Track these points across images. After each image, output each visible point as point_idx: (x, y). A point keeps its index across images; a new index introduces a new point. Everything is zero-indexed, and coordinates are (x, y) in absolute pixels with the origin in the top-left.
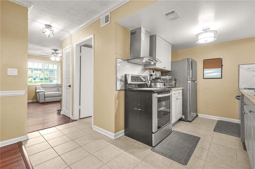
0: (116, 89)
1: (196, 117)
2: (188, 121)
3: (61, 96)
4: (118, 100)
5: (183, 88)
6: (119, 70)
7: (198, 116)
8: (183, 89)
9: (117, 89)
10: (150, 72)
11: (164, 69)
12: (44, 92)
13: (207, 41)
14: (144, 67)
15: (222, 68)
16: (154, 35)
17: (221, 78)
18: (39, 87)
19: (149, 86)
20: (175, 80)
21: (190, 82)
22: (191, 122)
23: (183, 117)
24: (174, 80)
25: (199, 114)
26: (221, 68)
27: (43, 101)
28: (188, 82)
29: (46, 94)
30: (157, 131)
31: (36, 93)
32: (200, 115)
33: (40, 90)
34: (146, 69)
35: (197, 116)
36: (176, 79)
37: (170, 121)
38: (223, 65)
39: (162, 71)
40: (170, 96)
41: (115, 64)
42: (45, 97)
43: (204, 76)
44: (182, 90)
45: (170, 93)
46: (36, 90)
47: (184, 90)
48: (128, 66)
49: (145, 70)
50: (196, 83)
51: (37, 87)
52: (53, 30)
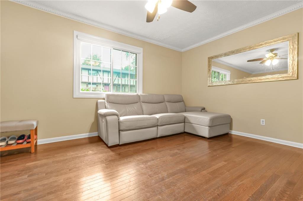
12: (117, 115)
18: (104, 101)
27: (116, 142)
29: (122, 122)
31: (98, 116)
42: (121, 128)
46: (97, 109)
51: (99, 101)
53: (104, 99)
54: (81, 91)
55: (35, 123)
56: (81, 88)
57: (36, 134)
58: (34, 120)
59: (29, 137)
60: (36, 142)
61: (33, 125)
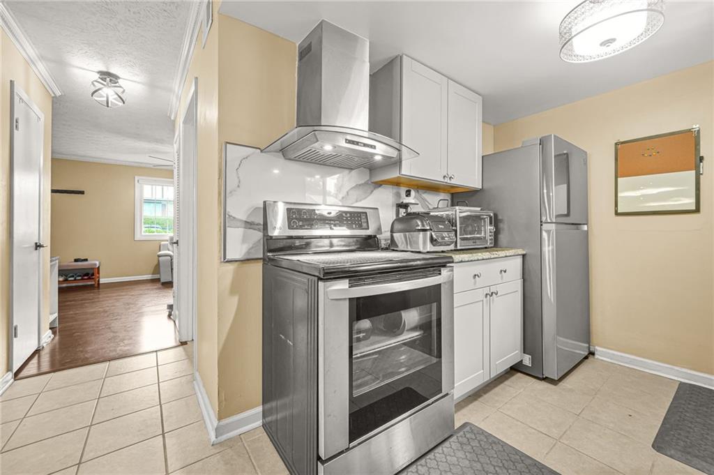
0: (225, 258)
1: (586, 358)
2: (546, 378)
4: (235, 299)
5: (524, 252)
6: (238, 186)
7: (596, 356)
8: (524, 256)
9: (229, 257)
10: (398, 195)
11: (447, 180)
13: (614, 40)
14: (368, 178)
15: (697, 169)
16: (397, 57)
17: (697, 210)
19: (383, 244)
20: (496, 221)
21: (553, 227)
22: (556, 385)
23: (527, 360)
24: (488, 221)
25: (597, 347)
26: (693, 172)
28: (545, 226)
30: (348, 449)
32: (603, 353)
33: (169, 250)
34: (379, 184)
35: (593, 354)
36: (500, 217)
37: (440, 391)
38: (701, 159)
39: (453, 191)
40: (440, 284)
41: (220, 164)
43: (616, 205)
44: (519, 260)
45: (440, 274)
47: (527, 258)
48: (276, 171)
49: (375, 188)
50: (587, 231)
51: (162, 243)
52: (120, 87)
53: (167, 241)
54: (143, 234)
55: (97, 263)
56: (144, 229)
57: (99, 273)
58: (97, 260)
59: (93, 275)
60: (99, 281)
61: (96, 264)
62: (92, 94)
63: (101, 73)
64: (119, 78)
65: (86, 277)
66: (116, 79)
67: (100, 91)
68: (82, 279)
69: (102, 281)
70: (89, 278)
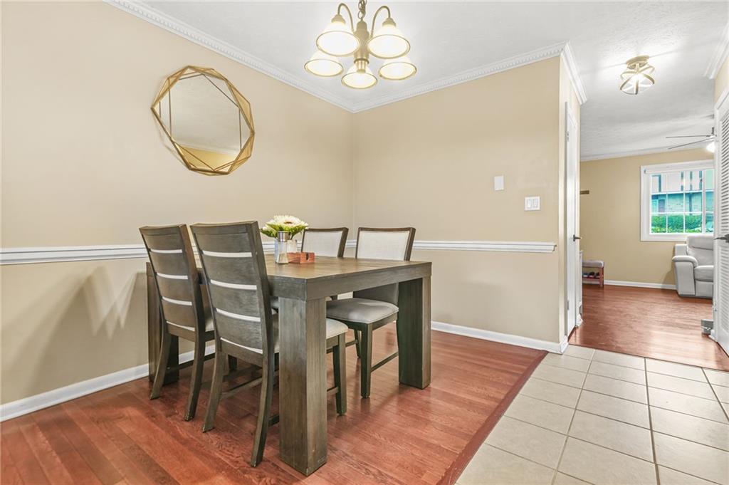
3: (712, 281)
12: (693, 262)
18: (684, 245)
27: (691, 292)
29: (698, 270)
33: (687, 254)
46: (674, 254)
51: (677, 245)
52: (651, 67)
53: (685, 243)
54: (651, 233)
55: (602, 262)
57: (603, 274)
58: (602, 260)
59: (598, 274)
60: (603, 282)
61: (601, 264)
62: (621, 89)
63: (630, 62)
64: (648, 57)
65: (591, 276)
66: (645, 60)
67: (629, 82)
68: (588, 278)
69: (606, 282)
70: (595, 278)
